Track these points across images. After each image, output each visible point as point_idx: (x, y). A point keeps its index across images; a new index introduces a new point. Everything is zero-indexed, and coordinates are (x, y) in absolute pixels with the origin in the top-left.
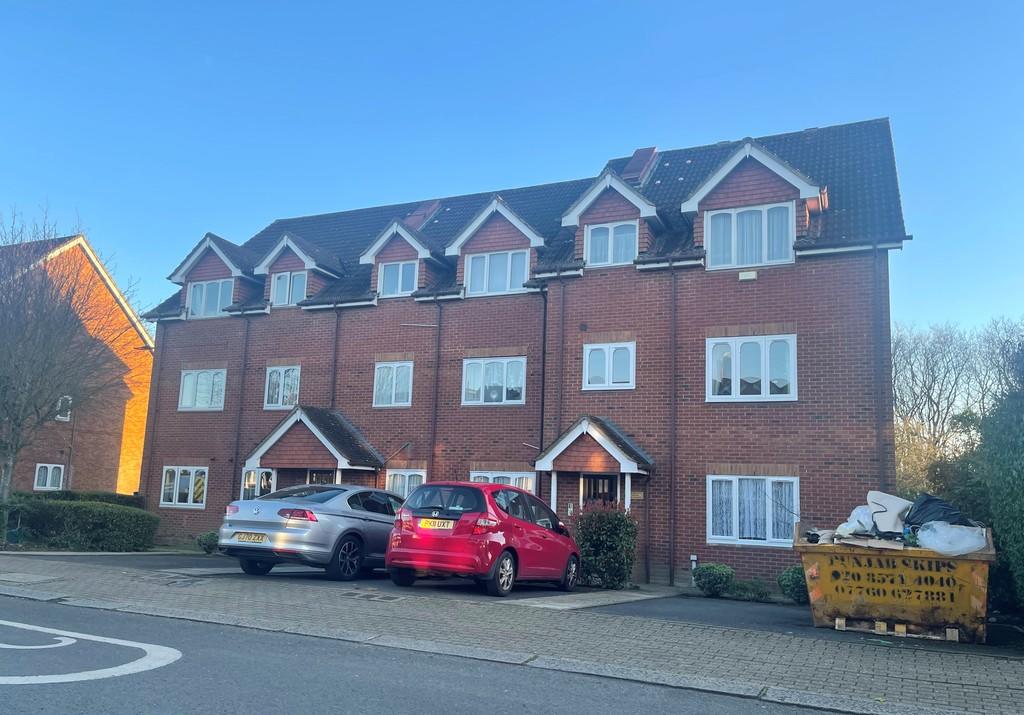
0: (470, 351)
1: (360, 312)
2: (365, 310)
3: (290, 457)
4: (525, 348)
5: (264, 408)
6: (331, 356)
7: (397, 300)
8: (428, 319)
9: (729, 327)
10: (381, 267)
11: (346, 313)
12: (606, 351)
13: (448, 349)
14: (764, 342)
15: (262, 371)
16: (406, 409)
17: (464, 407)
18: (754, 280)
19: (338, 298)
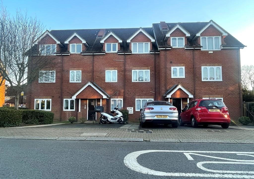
0: (134, 68)
1: (100, 56)
2: (102, 56)
3: (86, 95)
4: (149, 68)
5: (70, 82)
6: (91, 68)
7: (111, 53)
8: (121, 59)
9: (207, 64)
10: (106, 44)
11: (96, 56)
12: (177, 69)
13: (127, 67)
14: (215, 67)
15: (68, 72)
16: (116, 83)
17: (133, 82)
18: (212, 53)
19: (94, 52)
